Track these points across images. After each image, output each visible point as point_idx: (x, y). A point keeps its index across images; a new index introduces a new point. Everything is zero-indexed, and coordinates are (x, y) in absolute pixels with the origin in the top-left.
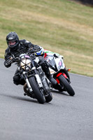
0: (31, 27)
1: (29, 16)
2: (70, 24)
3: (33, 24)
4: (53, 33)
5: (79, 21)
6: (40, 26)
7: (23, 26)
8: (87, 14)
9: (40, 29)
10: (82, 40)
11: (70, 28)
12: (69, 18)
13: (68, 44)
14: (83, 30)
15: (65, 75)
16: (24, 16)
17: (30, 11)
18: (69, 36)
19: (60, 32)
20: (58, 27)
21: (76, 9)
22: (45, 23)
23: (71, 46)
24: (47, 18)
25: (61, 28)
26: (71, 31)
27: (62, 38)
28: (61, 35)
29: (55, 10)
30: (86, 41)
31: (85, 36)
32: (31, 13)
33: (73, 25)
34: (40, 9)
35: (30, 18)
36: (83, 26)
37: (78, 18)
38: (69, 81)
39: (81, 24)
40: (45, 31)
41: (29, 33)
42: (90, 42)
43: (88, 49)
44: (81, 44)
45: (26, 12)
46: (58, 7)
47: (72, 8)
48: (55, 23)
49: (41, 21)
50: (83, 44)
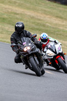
0: (11, 17)
1: (9, 9)
2: (39, 15)
3: (13, 15)
4: (27, 21)
5: (45, 12)
6: (17, 16)
7: (5, 16)
8: (51, 8)
9: (17, 19)
10: (48, 27)
11: (39, 17)
12: (38, 10)
13: (37, 29)
14: (48, 19)
15: (62, 58)
16: (5, 9)
17: (10, 5)
18: (38, 23)
19: (32, 20)
20: (30, 17)
21: (43, 4)
22: (21, 14)
23: (40, 30)
24: (22, 10)
25: (33, 18)
26: (40, 20)
27: (33, 25)
28: (32, 23)
29: (28, 5)
30: (51, 27)
31: (50, 23)
32: (10, 7)
33: (41, 15)
34: (17, 4)
35: (10, 10)
36: (48, 16)
37: (45, 11)
38: (65, 62)
39: (47, 15)
40: (21, 20)
41: (9, 21)
42: (53, 28)
43: (52, 33)
44: (46, 29)
45: (7, 6)
46: (30, 2)
47: (40, 3)
48: (28, 14)
49: (18, 12)
50: (48, 29)
